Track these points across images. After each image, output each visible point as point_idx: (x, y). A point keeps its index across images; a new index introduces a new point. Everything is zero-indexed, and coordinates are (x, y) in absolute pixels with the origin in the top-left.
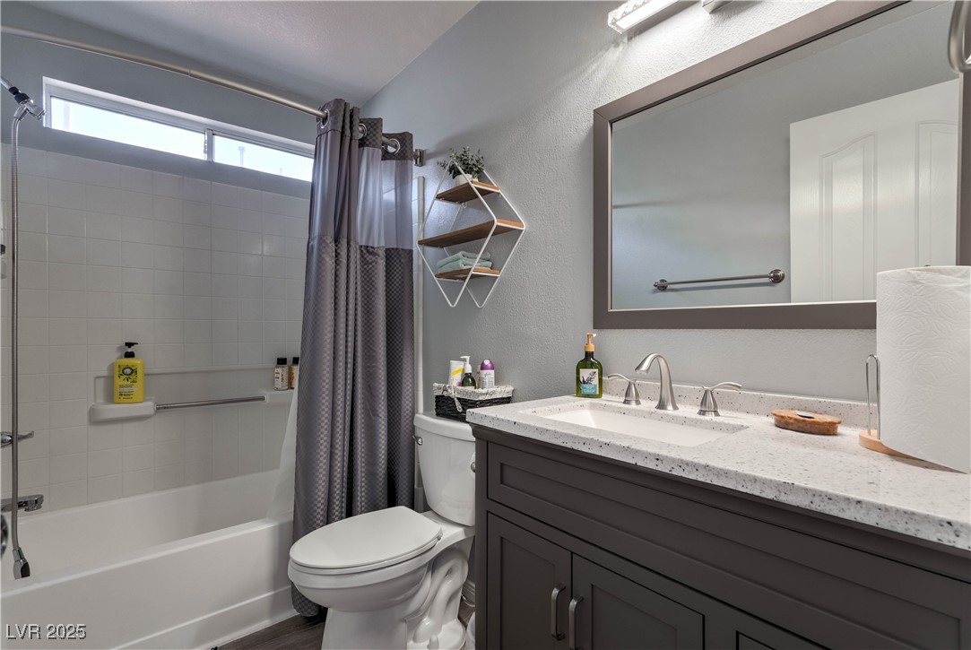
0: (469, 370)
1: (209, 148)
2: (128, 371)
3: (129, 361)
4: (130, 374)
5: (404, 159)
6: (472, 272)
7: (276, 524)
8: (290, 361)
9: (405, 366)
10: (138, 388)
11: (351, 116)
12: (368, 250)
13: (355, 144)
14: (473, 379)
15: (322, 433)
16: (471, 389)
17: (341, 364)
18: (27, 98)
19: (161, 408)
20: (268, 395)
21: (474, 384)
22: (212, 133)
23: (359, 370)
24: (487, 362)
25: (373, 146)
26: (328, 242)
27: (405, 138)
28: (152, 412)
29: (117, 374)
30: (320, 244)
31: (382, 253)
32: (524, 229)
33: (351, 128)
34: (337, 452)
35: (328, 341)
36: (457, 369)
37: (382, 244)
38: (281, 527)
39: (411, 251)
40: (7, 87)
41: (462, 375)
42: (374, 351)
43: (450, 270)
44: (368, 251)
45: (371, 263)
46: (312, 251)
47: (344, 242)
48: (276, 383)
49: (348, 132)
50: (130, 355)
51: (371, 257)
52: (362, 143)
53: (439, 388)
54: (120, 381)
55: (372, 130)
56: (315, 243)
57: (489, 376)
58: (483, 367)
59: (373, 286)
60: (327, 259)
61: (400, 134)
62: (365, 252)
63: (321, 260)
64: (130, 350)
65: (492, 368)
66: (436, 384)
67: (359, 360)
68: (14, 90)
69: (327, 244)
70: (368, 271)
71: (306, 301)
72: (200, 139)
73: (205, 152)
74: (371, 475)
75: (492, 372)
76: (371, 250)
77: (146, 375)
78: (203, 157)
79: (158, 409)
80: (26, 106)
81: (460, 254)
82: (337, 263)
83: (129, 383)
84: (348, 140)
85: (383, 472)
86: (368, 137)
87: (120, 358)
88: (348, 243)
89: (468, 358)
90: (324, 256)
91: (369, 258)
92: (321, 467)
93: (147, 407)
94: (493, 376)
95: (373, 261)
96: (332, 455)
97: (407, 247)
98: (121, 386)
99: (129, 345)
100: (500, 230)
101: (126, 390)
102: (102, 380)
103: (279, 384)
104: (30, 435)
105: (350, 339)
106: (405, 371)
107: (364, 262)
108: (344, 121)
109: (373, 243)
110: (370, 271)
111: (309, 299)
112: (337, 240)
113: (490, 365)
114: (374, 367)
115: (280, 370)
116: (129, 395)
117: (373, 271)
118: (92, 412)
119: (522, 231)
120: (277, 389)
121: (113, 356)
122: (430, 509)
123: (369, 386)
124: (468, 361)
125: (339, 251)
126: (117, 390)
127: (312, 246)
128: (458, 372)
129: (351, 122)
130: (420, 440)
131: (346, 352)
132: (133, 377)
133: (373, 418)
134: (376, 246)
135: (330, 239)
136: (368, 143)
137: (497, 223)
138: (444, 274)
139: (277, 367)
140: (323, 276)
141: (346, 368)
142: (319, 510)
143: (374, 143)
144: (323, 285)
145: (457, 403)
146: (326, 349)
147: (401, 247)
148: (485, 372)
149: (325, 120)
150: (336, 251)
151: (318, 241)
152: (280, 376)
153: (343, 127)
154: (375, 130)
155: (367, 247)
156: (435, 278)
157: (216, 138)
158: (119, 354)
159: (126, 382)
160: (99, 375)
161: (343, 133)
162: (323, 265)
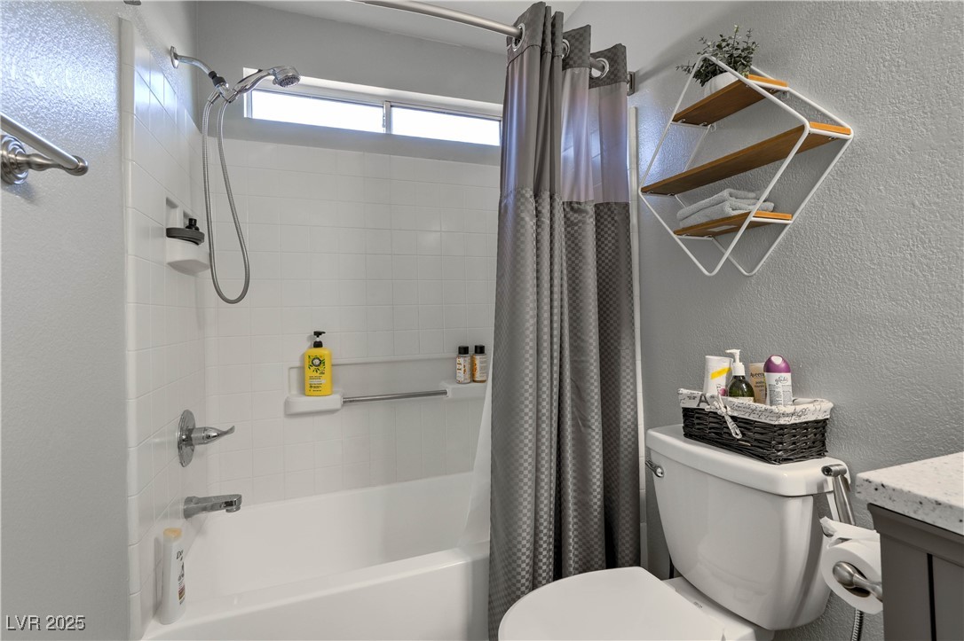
0: (740, 370)
1: (388, 122)
2: (317, 362)
3: (317, 351)
4: (319, 365)
5: (616, 82)
6: (751, 218)
7: (469, 560)
8: (472, 350)
9: (623, 361)
10: (325, 380)
11: (553, 25)
12: (573, 207)
13: (559, 64)
14: (748, 385)
15: (526, 453)
16: (748, 401)
17: (546, 359)
18: (224, 81)
19: (347, 402)
20: (450, 388)
21: (751, 393)
22: (391, 103)
23: (567, 366)
24: (777, 360)
25: (580, 66)
26: (528, 195)
27: (615, 55)
28: (338, 405)
29: (307, 366)
30: (517, 200)
31: (590, 209)
32: (851, 136)
33: (553, 42)
34: (543, 477)
35: (531, 329)
36: (719, 369)
37: (591, 198)
38: (475, 564)
39: (627, 205)
40: (207, 72)
41: (728, 379)
42: (583, 341)
43: (703, 220)
44: (572, 209)
45: (576, 224)
46: (506, 211)
47: (546, 195)
48: (458, 375)
49: (549, 47)
50: (318, 345)
51: (576, 215)
52: (566, 65)
53: (692, 398)
54: (310, 372)
55: (577, 44)
56: (511, 199)
57: (781, 383)
58: (770, 367)
59: (581, 254)
60: (527, 219)
61: (609, 50)
62: (568, 210)
63: (518, 220)
64: (318, 340)
65: (787, 370)
66: (683, 391)
67: (567, 353)
68: (213, 75)
69: (526, 199)
70: (573, 235)
71: (500, 277)
72: (378, 113)
73: (383, 126)
74: (583, 505)
75: (788, 376)
76: (576, 206)
77: (333, 365)
78: (382, 130)
79: (344, 402)
80: (221, 89)
81: (725, 193)
82: (538, 225)
83: (318, 375)
84: (549, 56)
85: (599, 503)
86: (572, 55)
87: (310, 348)
88: (552, 197)
89: (737, 352)
90: (523, 215)
91: (574, 217)
92: (525, 500)
93: (334, 400)
94: (789, 383)
95: (580, 221)
96: (537, 481)
97: (623, 200)
98: (311, 378)
99: (318, 334)
100: (815, 141)
101: (315, 381)
102: (295, 370)
103: (461, 375)
104: (231, 430)
105: (555, 325)
106: (624, 368)
107: (569, 223)
108: (544, 33)
109: (579, 196)
110: (576, 235)
111: (503, 275)
112: (537, 195)
113: (783, 365)
114: (583, 361)
115: (461, 360)
116: (318, 387)
117: (580, 234)
118: (287, 404)
119: (845, 141)
120: (459, 382)
121: (305, 346)
122: (680, 575)
123: (577, 387)
124: (737, 357)
125: (539, 208)
126: (308, 382)
127: (506, 206)
128: (720, 373)
129: (553, 34)
130: (659, 470)
131: (552, 343)
132: (321, 368)
133: (583, 429)
134: (582, 200)
135: (529, 193)
136: (571, 62)
137: (810, 128)
138: (691, 227)
139: (459, 357)
140: (523, 242)
141: (552, 364)
142: (524, 558)
143: (579, 61)
144: (522, 254)
145: (731, 425)
146: (528, 340)
147: (612, 200)
148: (776, 376)
149: (518, 38)
150: (536, 208)
151: (515, 196)
152: (462, 367)
153: (543, 41)
154: (581, 43)
155: (570, 203)
156: (675, 236)
157: (395, 111)
158: (309, 344)
159: (315, 374)
160: (292, 366)
161: (543, 49)
162: (523, 227)
